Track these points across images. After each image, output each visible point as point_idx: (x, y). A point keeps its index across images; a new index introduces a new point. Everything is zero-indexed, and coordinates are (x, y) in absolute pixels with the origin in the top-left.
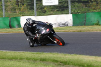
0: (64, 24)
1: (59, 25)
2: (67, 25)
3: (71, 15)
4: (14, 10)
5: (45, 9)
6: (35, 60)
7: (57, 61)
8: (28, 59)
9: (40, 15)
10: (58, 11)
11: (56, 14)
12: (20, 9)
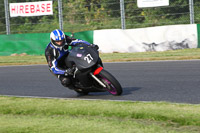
0: (180, 44)
1: (171, 47)
2: (187, 46)
3: (195, 25)
4: (81, 17)
5: (143, 14)
6: (121, 116)
7: (165, 118)
8: (108, 115)
9: (132, 27)
10: (168, 17)
11: (163, 24)
12: (92, 15)
